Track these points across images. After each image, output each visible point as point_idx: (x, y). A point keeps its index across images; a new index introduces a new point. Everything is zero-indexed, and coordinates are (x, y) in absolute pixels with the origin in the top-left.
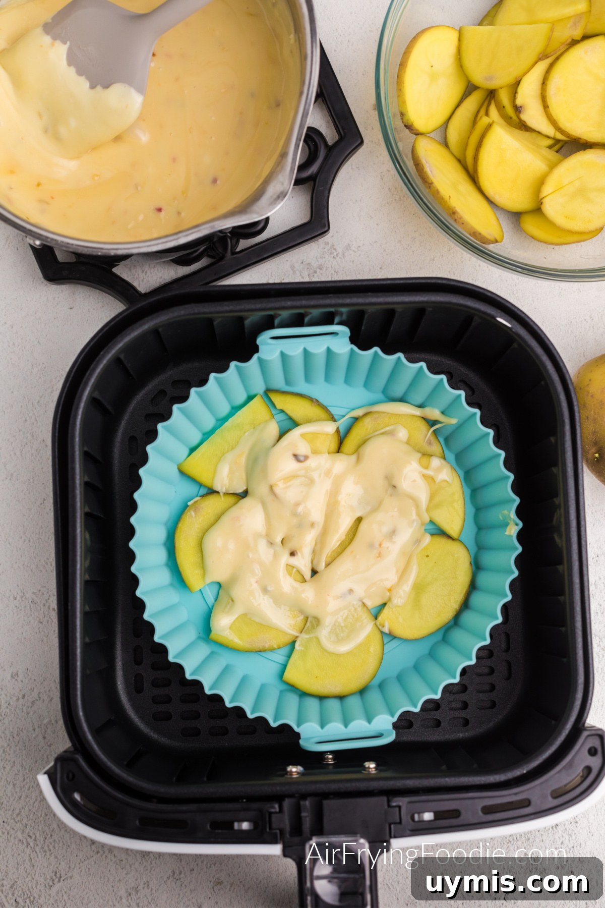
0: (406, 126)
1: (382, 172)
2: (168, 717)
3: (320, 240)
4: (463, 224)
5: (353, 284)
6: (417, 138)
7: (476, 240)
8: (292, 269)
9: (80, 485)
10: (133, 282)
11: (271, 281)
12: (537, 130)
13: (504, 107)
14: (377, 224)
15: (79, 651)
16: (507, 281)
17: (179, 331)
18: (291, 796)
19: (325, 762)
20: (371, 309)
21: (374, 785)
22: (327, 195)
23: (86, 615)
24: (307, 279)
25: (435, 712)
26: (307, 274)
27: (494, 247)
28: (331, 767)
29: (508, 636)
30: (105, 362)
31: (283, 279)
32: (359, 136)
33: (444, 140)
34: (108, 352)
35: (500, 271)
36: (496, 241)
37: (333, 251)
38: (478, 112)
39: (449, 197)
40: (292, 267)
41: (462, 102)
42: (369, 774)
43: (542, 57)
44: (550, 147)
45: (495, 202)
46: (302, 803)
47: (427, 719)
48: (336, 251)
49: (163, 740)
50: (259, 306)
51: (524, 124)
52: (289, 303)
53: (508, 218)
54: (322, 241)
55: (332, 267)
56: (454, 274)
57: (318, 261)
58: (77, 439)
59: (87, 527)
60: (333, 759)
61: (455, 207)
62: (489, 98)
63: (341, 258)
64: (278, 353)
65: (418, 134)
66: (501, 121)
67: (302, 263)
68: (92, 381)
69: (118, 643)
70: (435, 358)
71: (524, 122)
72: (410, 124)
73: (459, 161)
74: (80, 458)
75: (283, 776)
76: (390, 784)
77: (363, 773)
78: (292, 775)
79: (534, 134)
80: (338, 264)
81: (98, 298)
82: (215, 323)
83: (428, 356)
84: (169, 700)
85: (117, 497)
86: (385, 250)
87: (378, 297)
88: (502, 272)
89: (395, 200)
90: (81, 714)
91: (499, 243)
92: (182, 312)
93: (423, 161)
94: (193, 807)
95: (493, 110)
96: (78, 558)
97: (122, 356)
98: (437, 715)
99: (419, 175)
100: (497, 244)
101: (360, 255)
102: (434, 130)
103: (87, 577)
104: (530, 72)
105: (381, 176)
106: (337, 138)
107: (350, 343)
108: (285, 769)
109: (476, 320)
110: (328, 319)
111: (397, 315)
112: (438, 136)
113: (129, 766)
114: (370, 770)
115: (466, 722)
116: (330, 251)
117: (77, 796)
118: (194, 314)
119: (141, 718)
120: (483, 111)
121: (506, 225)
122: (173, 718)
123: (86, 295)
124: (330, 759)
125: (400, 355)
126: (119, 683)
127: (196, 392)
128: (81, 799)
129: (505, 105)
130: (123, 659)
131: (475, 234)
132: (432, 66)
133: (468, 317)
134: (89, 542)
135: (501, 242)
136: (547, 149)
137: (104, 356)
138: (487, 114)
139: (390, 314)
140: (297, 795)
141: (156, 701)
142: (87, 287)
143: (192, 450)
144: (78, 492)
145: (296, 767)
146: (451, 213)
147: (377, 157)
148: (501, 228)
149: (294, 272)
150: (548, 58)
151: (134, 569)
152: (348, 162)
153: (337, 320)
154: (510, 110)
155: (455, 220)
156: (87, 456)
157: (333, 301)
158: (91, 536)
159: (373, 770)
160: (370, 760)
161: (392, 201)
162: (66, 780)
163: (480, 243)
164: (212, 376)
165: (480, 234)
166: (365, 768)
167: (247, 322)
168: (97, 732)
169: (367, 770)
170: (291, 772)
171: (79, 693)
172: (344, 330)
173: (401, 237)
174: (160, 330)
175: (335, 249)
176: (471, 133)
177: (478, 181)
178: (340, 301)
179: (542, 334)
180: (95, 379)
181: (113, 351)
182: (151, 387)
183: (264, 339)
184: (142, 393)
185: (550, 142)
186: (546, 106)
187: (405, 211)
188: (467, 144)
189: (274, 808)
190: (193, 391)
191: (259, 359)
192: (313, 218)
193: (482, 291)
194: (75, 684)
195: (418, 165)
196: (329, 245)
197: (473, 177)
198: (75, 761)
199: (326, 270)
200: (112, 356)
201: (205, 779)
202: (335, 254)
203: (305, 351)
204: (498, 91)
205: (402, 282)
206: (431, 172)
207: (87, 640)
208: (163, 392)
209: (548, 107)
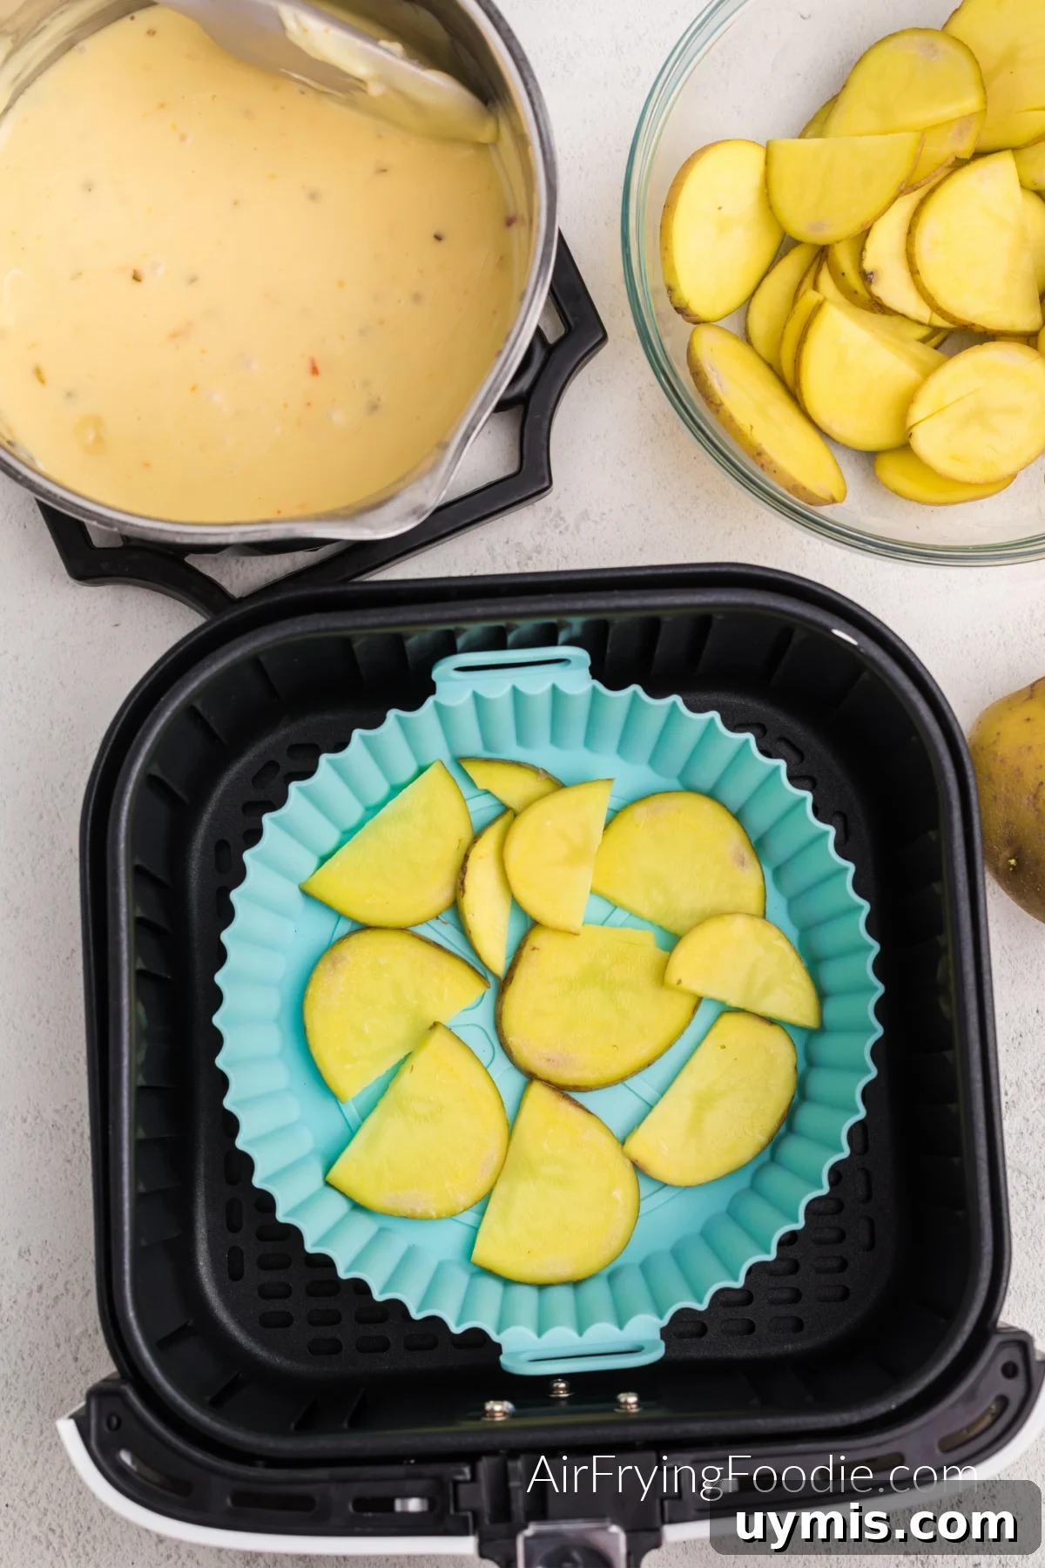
0: (676, 309)
1: (640, 388)
2: (286, 1321)
3: (536, 504)
4: (775, 472)
5: (588, 576)
6: (695, 329)
7: (798, 498)
8: (490, 554)
9: (128, 924)
10: (221, 580)
11: (455, 574)
12: (901, 311)
13: (843, 274)
14: (633, 476)
15: (127, 1206)
16: (855, 568)
17: (296, 660)
18: (492, 1452)
19: (553, 1396)
20: (618, 619)
21: (634, 1432)
22: (546, 428)
23: (139, 1146)
24: (516, 570)
25: (745, 1308)
26: (515, 561)
27: (831, 512)
28: (563, 1403)
29: (868, 1174)
30: (168, 713)
31: (476, 571)
32: (599, 327)
33: (743, 331)
34: (173, 697)
35: (843, 552)
36: (834, 501)
37: (561, 522)
38: (801, 283)
39: (750, 428)
40: (490, 550)
41: (774, 267)
42: (628, 1414)
43: (905, 189)
44: (924, 340)
45: (832, 435)
46: (511, 1464)
47: (731, 1319)
48: (564, 522)
49: (278, 1361)
50: (427, 616)
51: (879, 302)
52: (479, 611)
53: (856, 461)
54: (540, 504)
55: (558, 550)
56: (766, 558)
57: (534, 540)
58: (122, 846)
59: (139, 993)
60: (567, 1390)
61: (760, 444)
62: (818, 259)
63: (572, 534)
64: (468, 694)
65: (698, 322)
66: (840, 298)
67: (507, 542)
68: (148, 745)
69: (199, 1194)
70: (736, 701)
71: (878, 298)
72: (683, 306)
73: (770, 366)
74: (127, 877)
75: (478, 1418)
76: (662, 1430)
77: (616, 1412)
78: (494, 1417)
79: (896, 320)
80: (568, 544)
81: (162, 608)
82: (355, 646)
83: (723, 698)
84: (286, 1293)
85: (196, 945)
86: (647, 519)
87: (630, 597)
88: (848, 553)
89: (664, 435)
90: (131, 1314)
91: (838, 504)
92: (299, 629)
93: (707, 369)
94: (323, 1473)
95: (825, 279)
96: (125, 1049)
97: (198, 705)
98: (748, 1313)
99: (700, 391)
100: (835, 505)
101: (605, 528)
102: (727, 315)
103: (141, 1081)
104: (885, 215)
105: (639, 394)
106: (562, 331)
107: (591, 677)
108: (483, 1407)
109: (799, 636)
110: (547, 637)
111: (663, 628)
112: (733, 325)
113: (216, 1404)
114: (628, 1407)
115: (799, 1325)
116: (554, 523)
117: (125, 1457)
118: (319, 631)
119: (241, 1323)
120: (808, 282)
121: (852, 474)
122: (295, 1322)
123: (141, 603)
124: (562, 1389)
125: (676, 699)
126: (201, 1264)
127: (329, 761)
128: (133, 1462)
129: (844, 271)
130: (208, 1223)
131: (796, 489)
132: (720, 208)
133: (786, 629)
134: (144, 1021)
135: (841, 502)
136: (920, 344)
137: (166, 704)
138: (815, 287)
139: (652, 626)
140: (502, 1451)
141: (265, 1293)
142: (144, 590)
143: (324, 860)
144: (124, 935)
145: (500, 1402)
146: (755, 454)
147: (632, 362)
148: (842, 477)
149: (494, 559)
150: (915, 190)
151: (220, 1062)
152: (583, 371)
153: (562, 636)
154: (854, 280)
155: (762, 466)
156: (139, 874)
157: (554, 606)
158: (147, 1012)
159: (634, 1406)
160: (627, 1390)
161: (658, 435)
162: (106, 1429)
163: (806, 505)
164: (357, 734)
165: (804, 488)
166: (618, 1404)
167: (412, 643)
168: (160, 1347)
169: (623, 1406)
170: (492, 1411)
171: (127, 1279)
172: (580, 656)
173: (674, 496)
174: (262, 659)
175: (562, 519)
176: (788, 318)
177: (802, 399)
178: (567, 605)
179: (910, 656)
180: (153, 744)
181: (182, 696)
182: (250, 757)
183: (443, 671)
184: (237, 768)
185: (923, 332)
186: (914, 272)
187: (679, 452)
188: (782, 338)
189: (462, 1473)
190: (324, 759)
191: (437, 706)
192: (524, 467)
193: (807, 584)
194: (121, 1263)
195: (697, 374)
196: (553, 512)
197: (794, 393)
198: (122, 1396)
199: (548, 554)
200: (182, 703)
201: (345, 1425)
202: (562, 528)
203: (515, 691)
204: (833, 247)
205: (670, 571)
206: (720, 385)
207: (142, 1188)
208: (272, 766)
209: (918, 272)
